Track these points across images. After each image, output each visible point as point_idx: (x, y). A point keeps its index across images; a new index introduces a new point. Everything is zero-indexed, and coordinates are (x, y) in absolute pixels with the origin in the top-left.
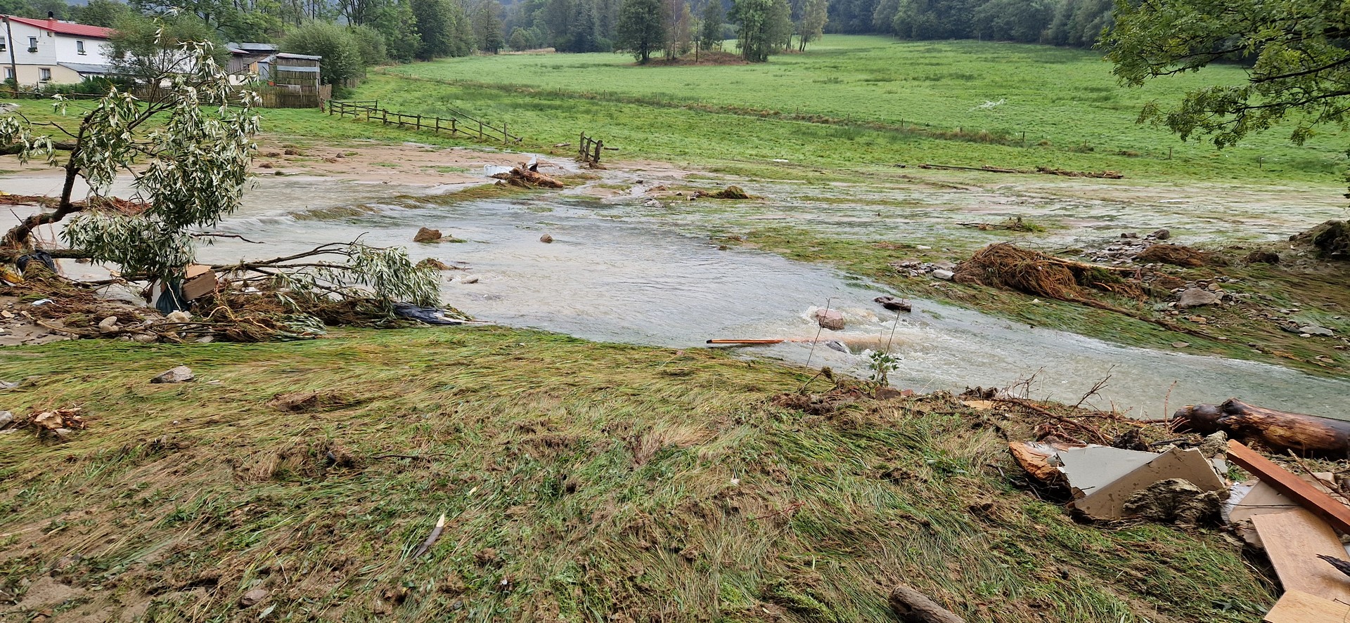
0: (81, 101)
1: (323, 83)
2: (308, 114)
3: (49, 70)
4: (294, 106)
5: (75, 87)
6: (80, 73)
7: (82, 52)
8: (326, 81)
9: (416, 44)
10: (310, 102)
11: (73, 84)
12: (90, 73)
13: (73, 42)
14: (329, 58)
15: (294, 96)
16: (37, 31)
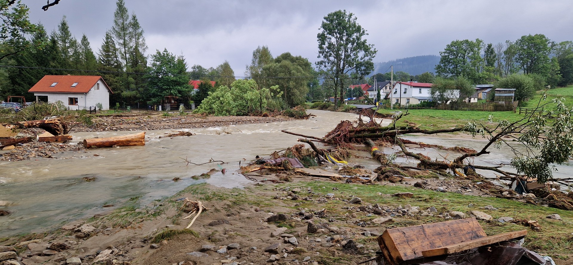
0: (419, 110)
1: (515, 100)
2: (508, 114)
3: (409, 99)
4: (501, 110)
5: (418, 105)
6: (419, 100)
7: (420, 92)
8: (516, 99)
9: (559, 79)
10: (509, 108)
11: (417, 104)
12: (422, 100)
13: (418, 89)
14: (519, 89)
15: (502, 106)
16: (407, 86)
